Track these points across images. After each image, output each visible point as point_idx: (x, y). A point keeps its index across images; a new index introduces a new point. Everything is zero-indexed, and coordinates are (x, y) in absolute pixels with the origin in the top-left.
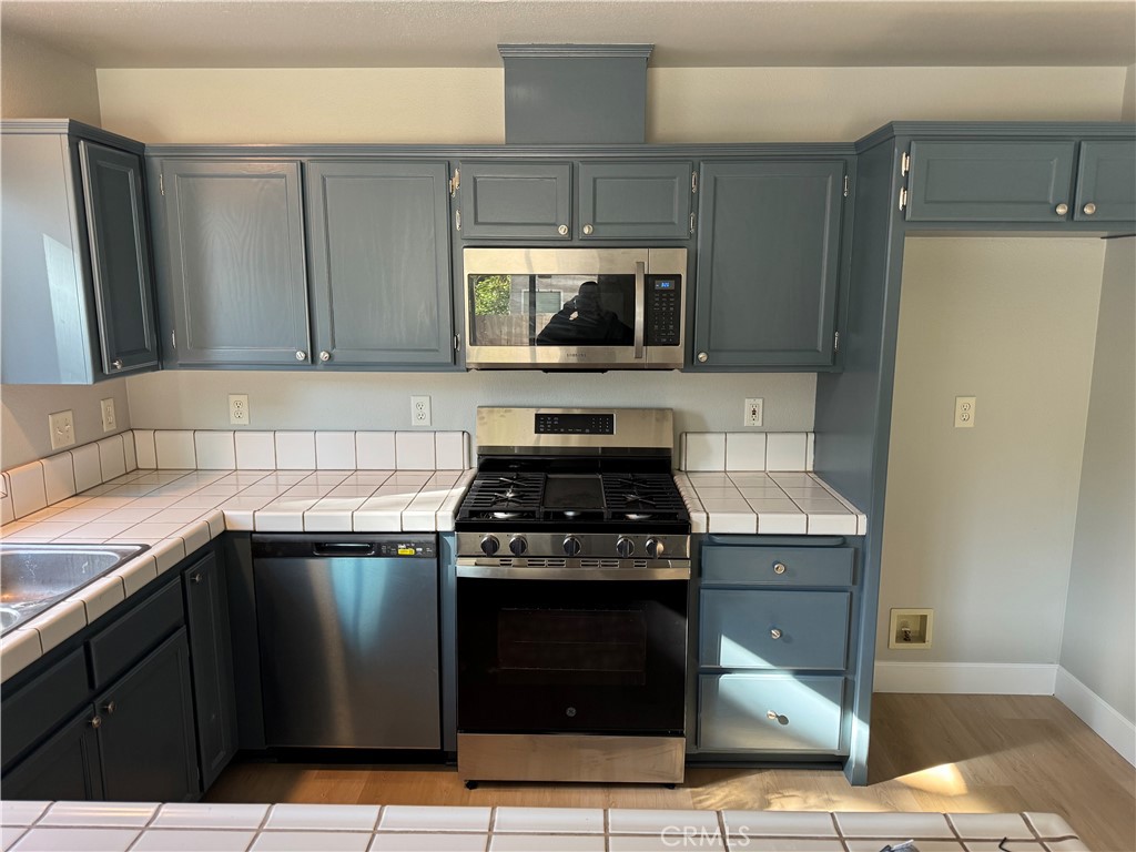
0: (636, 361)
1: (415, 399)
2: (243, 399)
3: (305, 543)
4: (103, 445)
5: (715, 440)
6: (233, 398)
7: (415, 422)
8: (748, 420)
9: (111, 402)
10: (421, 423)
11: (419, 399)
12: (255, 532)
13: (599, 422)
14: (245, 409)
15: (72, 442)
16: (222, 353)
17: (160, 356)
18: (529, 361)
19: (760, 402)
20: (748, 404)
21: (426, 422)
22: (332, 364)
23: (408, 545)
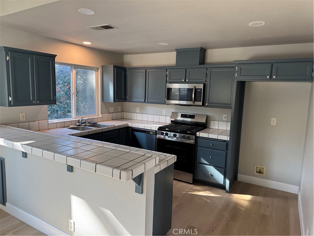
0: (193, 104)
1: (163, 110)
2: (139, 108)
3: (138, 130)
4: (118, 113)
5: (216, 122)
6: (137, 108)
7: (163, 114)
8: (224, 119)
9: (120, 107)
10: (164, 114)
11: (164, 110)
12: (132, 127)
13: (192, 117)
14: (139, 110)
15: (113, 112)
16: (134, 100)
17: (125, 100)
18: (178, 103)
19: (226, 115)
20: (224, 116)
21: (165, 114)
22: (148, 102)
23: (152, 132)
